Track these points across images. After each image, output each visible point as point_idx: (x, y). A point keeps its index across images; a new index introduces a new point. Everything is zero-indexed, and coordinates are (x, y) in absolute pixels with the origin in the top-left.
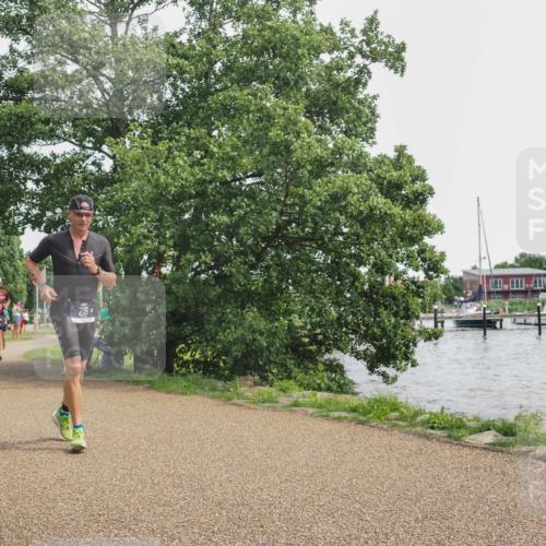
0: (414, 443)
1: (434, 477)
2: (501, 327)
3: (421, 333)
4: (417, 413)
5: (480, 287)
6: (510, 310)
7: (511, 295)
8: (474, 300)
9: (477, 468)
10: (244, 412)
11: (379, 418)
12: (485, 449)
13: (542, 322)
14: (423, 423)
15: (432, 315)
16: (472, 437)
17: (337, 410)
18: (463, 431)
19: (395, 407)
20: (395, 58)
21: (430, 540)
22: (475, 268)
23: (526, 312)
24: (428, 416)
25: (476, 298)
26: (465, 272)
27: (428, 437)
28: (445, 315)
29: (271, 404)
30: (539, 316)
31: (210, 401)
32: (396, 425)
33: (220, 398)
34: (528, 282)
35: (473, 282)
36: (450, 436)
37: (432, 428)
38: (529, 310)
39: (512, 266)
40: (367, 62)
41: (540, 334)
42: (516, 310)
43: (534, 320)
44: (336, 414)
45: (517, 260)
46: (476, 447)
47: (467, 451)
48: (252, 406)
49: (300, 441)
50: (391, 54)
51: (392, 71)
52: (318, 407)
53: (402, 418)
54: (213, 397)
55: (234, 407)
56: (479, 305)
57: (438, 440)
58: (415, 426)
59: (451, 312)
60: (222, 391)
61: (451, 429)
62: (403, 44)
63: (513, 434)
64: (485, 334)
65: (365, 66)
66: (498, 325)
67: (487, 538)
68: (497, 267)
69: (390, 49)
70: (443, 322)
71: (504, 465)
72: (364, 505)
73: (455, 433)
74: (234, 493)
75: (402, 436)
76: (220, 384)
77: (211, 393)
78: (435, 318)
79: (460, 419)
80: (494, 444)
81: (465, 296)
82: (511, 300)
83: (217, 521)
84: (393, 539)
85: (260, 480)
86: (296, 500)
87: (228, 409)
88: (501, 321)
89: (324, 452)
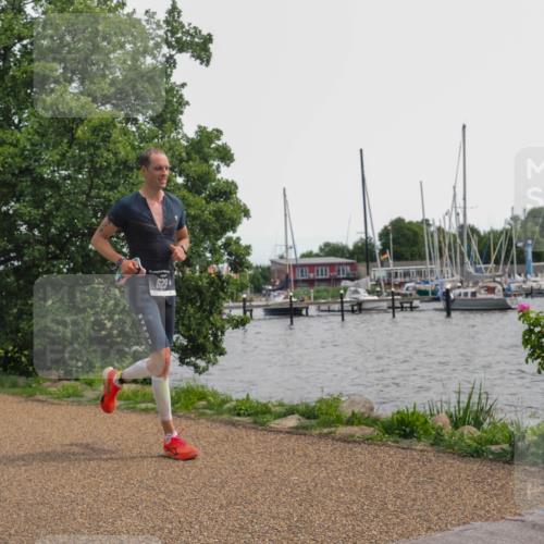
0: (220, 431)
1: (239, 464)
2: (307, 315)
3: (228, 321)
4: (224, 402)
5: (287, 276)
6: (315, 298)
7: (316, 283)
8: (281, 289)
9: (280, 452)
10: (46, 408)
11: (187, 407)
12: (288, 433)
13: (345, 308)
14: (229, 411)
15: (241, 304)
16: (277, 421)
17: (144, 402)
18: (268, 416)
19: (202, 396)
20: (201, 48)
21: (234, 525)
22: (282, 257)
23: (330, 300)
24: (234, 403)
25: (284, 286)
26: (272, 262)
27: (234, 424)
28: (254, 303)
29: (75, 399)
30: (342, 303)
31: (11, 398)
32: (204, 414)
33: (21, 395)
34: (332, 271)
35: (280, 271)
36: (255, 422)
37: (239, 415)
38: (333, 297)
39: (317, 255)
40: (174, 52)
41: (343, 319)
42: (320, 297)
43: (337, 307)
44: (143, 406)
45: (321, 249)
46: (281, 432)
47: (272, 436)
48: (56, 401)
49: (105, 435)
50: (197, 44)
51: (198, 61)
52: (125, 400)
53: (210, 406)
54: (13, 394)
55: (35, 403)
56: (285, 293)
57: (244, 427)
58: (222, 414)
59: (260, 301)
60: (24, 387)
61: (256, 415)
62: (209, 35)
63: (315, 417)
64: (292, 321)
65: (171, 57)
66: (304, 312)
67: (289, 519)
68: (303, 256)
69: (197, 40)
70: (251, 311)
71: (307, 447)
72: (169, 495)
73: (260, 419)
74: (34, 492)
75: (209, 424)
76: (22, 380)
77: (12, 390)
78: (244, 307)
79: (265, 405)
80: (297, 428)
81: (273, 286)
82: (316, 288)
83: (14, 522)
84: (197, 527)
85: (62, 477)
86: (99, 494)
87: (30, 405)
88: (307, 308)
89: (130, 444)
